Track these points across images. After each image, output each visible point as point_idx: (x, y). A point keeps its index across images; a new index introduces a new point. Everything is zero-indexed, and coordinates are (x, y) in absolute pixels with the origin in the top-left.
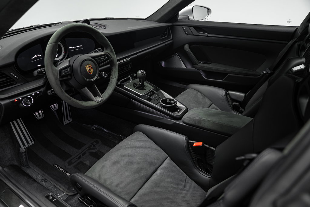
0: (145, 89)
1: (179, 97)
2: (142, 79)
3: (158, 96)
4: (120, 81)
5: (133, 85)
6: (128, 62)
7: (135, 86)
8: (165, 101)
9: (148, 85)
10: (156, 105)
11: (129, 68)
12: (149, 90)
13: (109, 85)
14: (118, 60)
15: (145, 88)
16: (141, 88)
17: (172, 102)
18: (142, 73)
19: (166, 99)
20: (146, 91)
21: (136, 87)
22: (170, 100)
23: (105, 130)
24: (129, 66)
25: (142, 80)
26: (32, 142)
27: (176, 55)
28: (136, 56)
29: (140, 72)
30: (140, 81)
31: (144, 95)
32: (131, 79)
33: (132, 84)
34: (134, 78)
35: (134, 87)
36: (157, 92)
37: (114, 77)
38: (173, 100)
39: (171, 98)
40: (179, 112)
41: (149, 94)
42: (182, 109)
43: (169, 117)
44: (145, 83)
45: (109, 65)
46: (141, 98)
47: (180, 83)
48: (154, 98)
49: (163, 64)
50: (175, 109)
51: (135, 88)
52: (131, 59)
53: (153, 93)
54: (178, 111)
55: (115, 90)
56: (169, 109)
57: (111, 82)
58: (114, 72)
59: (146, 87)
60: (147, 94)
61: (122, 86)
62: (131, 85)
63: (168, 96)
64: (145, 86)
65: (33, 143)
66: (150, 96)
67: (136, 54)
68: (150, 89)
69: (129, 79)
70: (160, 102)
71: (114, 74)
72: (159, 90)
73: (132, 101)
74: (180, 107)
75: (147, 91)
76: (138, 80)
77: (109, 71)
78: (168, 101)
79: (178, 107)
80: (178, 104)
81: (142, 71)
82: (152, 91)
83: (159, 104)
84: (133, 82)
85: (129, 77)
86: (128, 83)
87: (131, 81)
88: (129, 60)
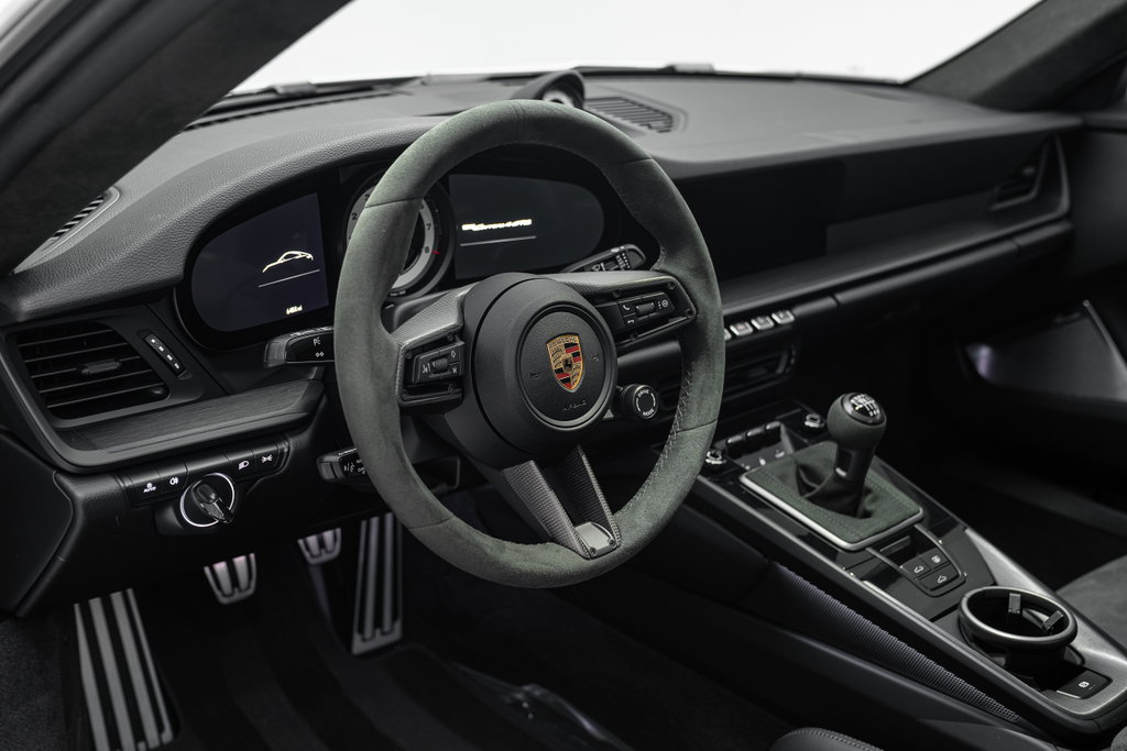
0: (867, 515)
1: (1089, 590)
2: (857, 448)
3: (946, 563)
4: (721, 445)
5: (792, 480)
6: (778, 336)
7: (807, 484)
8: (993, 604)
9: (888, 486)
10: (932, 620)
11: (780, 370)
12: (893, 519)
13: (661, 463)
14: (731, 320)
15: (869, 508)
16: (846, 501)
17: (1044, 618)
18: (863, 411)
19: (1004, 596)
20: (877, 522)
21: (811, 489)
22: (1029, 601)
23: (587, 725)
24: (784, 358)
25: (854, 454)
26: (160, 728)
27: (1085, 313)
28: (828, 303)
29: (849, 409)
30: (842, 461)
31: (862, 549)
32: (786, 440)
33: (791, 470)
34: (803, 438)
35: (803, 489)
36: (939, 535)
37: (693, 419)
38: (1047, 608)
39: (1035, 589)
40: (1086, 695)
41: (894, 546)
42: (1109, 681)
43: (1012, 715)
44: (875, 478)
45: (673, 346)
46: (833, 559)
47: (1097, 498)
48: (921, 576)
49: (983, 357)
50: (1060, 667)
51: (810, 499)
52: (798, 320)
53: (914, 545)
54: (1084, 684)
55: (695, 499)
56: (1018, 658)
57: (676, 450)
58: (702, 391)
59: (874, 500)
60: (877, 546)
61: (727, 475)
62: (783, 478)
63: (1016, 579)
64: (869, 491)
65: (168, 735)
66: (901, 557)
67: (830, 292)
68: (899, 515)
69: (772, 439)
70: (957, 607)
71: (700, 404)
72: (954, 524)
73: (779, 574)
74: (1096, 660)
75: (883, 524)
76: (829, 450)
77: (669, 380)
78: (1014, 607)
79: (1079, 661)
80: (1088, 645)
81: (862, 401)
82: (910, 530)
83: (952, 617)
84: (796, 462)
85: (775, 424)
86: (763, 462)
87: (782, 454)
88: (789, 327)
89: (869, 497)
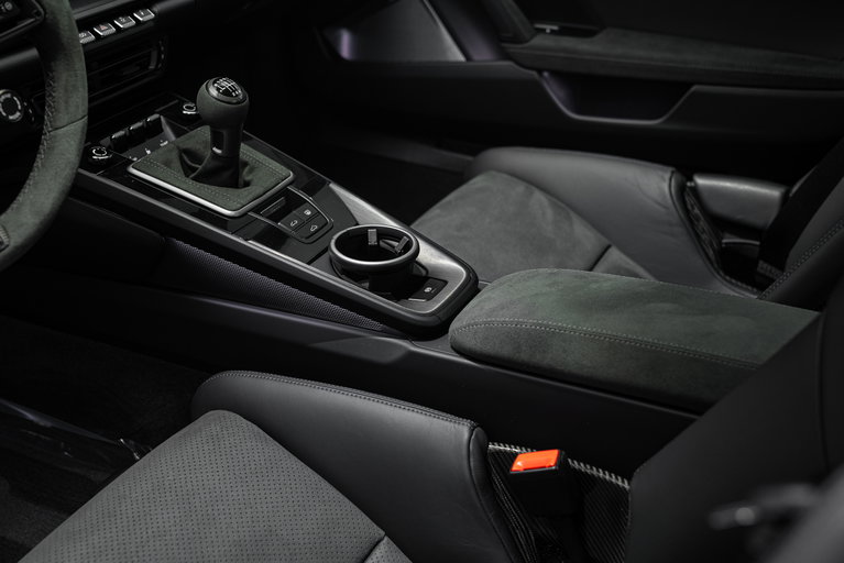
0: (247, 184)
1: (435, 219)
2: (228, 127)
3: (316, 214)
4: (106, 141)
5: (177, 164)
6: (142, 34)
7: (191, 167)
8: (356, 242)
9: (261, 157)
10: (309, 263)
11: (152, 67)
12: (268, 184)
13: (38, 163)
14: (86, 24)
15: (248, 178)
16: (226, 175)
17: (395, 244)
18: (227, 93)
19: (364, 233)
20: (254, 190)
21: (194, 170)
22: (384, 233)
23: (30, 416)
24: (154, 55)
25: (225, 133)
29: (214, 92)
30: (216, 142)
31: (245, 214)
32: (168, 130)
33: (174, 155)
34: (184, 125)
35: (188, 171)
36: (310, 193)
37: (63, 118)
38: (396, 236)
39: (389, 223)
40: (430, 297)
41: (273, 208)
42: (446, 282)
43: (378, 326)
44: (246, 151)
45: (32, 53)
46: (224, 228)
47: (439, 146)
48: (296, 228)
49: (346, 45)
50: (412, 280)
51: (194, 179)
52: (159, 16)
53: (289, 203)
54: (428, 290)
55: (78, 190)
56: (377, 280)
57: (51, 148)
58: (66, 91)
59: (251, 171)
60: (257, 209)
61: (117, 169)
62: (167, 164)
63: (371, 216)
64: (245, 164)
66: (276, 217)
68: (273, 180)
69: (154, 130)
70: (327, 249)
71: (66, 102)
72: (324, 183)
73: (176, 248)
74: (438, 269)
75: (260, 190)
76: (205, 132)
77: (33, 85)
78: (373, 240)
79: (424, 272)
80: (428, 256)
81: (226, 83)
82: (284, 192)
83: (324, 259)
84: (178, 148)
85: (156, 116)
86: (148, 152)
87: (166, 143)
88: (152, 24)
89: (247, 169)
